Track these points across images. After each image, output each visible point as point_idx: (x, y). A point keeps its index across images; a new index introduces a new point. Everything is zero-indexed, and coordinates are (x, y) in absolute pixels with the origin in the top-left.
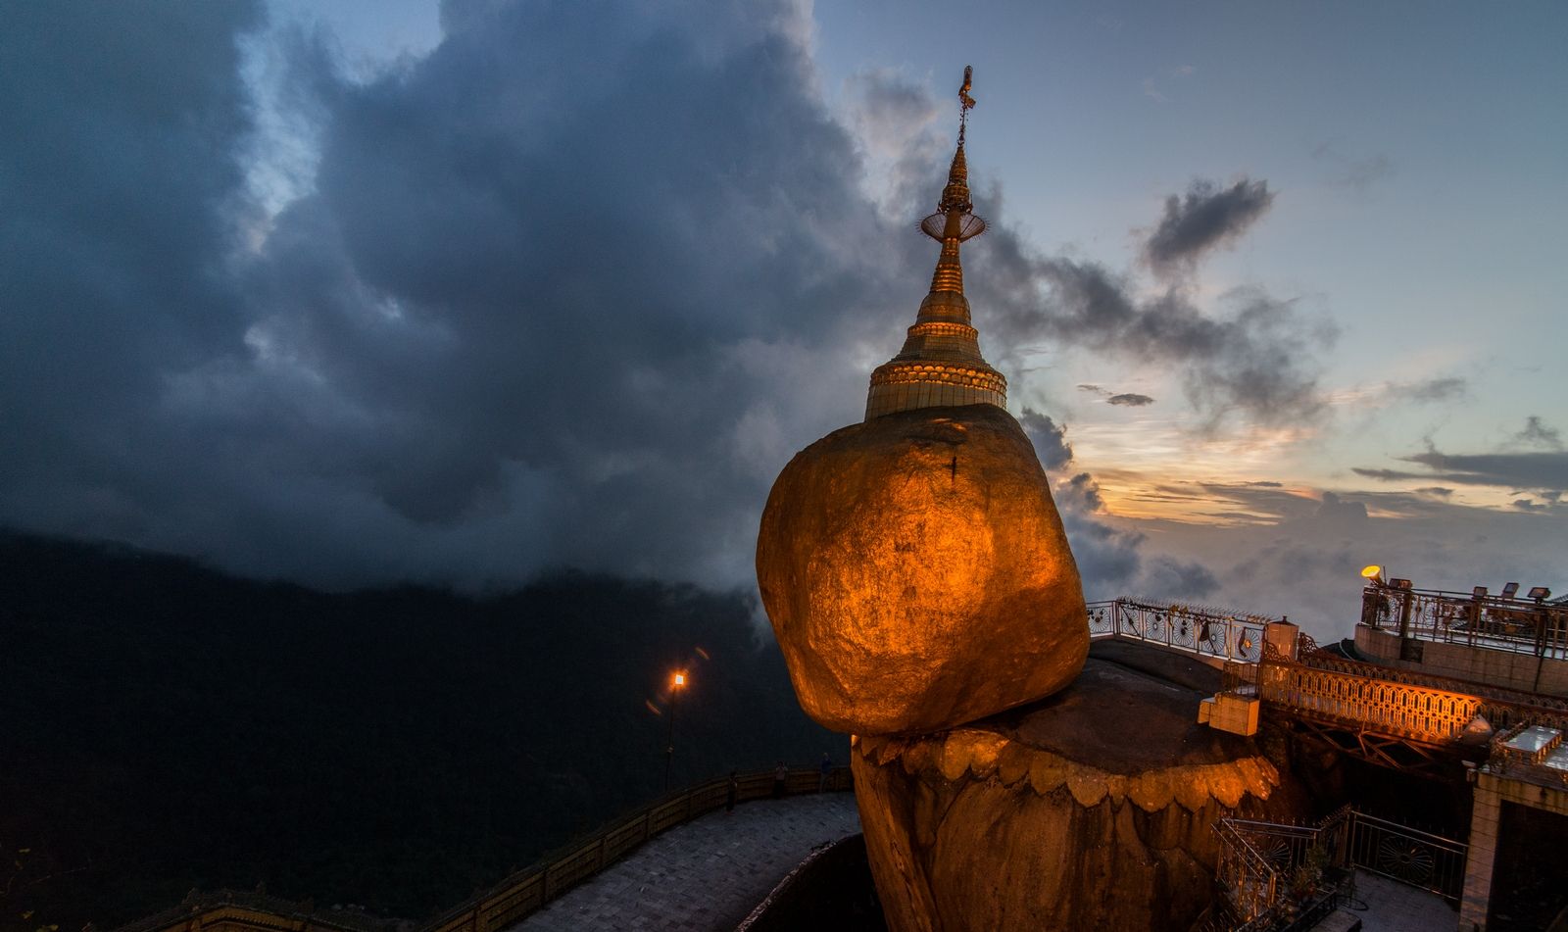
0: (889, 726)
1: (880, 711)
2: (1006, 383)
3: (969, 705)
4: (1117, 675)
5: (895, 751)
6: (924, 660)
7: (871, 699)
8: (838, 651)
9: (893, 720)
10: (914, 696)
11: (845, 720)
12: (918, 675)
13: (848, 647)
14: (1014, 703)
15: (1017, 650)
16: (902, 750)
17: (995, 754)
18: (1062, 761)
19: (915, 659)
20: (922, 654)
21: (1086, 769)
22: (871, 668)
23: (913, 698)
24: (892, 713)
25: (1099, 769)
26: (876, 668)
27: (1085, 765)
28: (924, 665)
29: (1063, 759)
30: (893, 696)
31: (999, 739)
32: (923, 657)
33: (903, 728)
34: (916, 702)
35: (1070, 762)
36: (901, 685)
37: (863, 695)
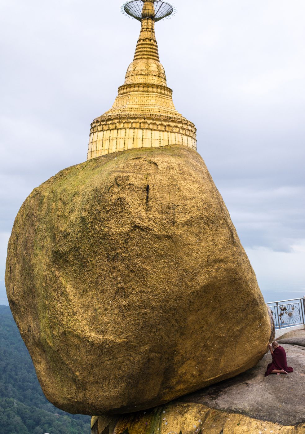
0: (113, 403)
1: (105, 392)
2: (195, 129)
3: (174, 381)
4: (298, 354)
5: (123, 426)
6: (135, 346)
7: (97, 382)
8: (67, 345)
9: (116, 398)
10: (130, 376)
11: (78, 402)
12: (132, 359)
13: (77, 341)
14: (212, 378)
15: (209, 335)
16: (128, 425)
17: (200, 421)
18: (247, 419)
19: (128, 346)
20: (133, 342)
21: (265, 424)
22: (96, 356)
23: (130, 378)
24: (114, 392)
25: (274, 422)
26: (99, 356)
27: (264, 421)
28: (136, 351)
29: (248, 418)
30: (114, 378)
31: (203, 408)
32: (134, 344)
33: (125, 404)
34: (131, 381)
35: (253, 420)
36: (119, 368)
37: (91, 379)
